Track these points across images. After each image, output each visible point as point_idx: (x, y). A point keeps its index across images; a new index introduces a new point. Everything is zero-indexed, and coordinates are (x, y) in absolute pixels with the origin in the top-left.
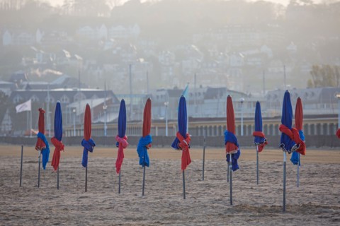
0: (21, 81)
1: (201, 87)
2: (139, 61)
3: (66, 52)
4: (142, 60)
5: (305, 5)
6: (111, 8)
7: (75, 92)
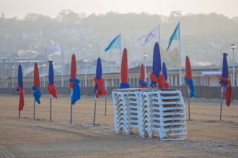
0: (14, 57)
1: (92, 59)
2: (88, 46)
3: (52, 41)
4: (90, 45)
5: (178, 17)
6: (81, 19)
7: (28, 63)
